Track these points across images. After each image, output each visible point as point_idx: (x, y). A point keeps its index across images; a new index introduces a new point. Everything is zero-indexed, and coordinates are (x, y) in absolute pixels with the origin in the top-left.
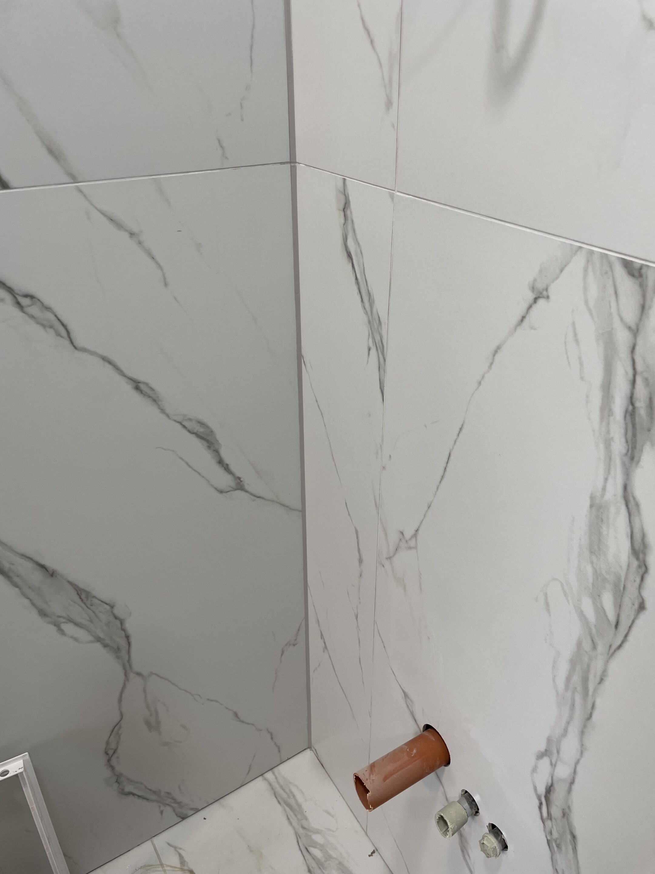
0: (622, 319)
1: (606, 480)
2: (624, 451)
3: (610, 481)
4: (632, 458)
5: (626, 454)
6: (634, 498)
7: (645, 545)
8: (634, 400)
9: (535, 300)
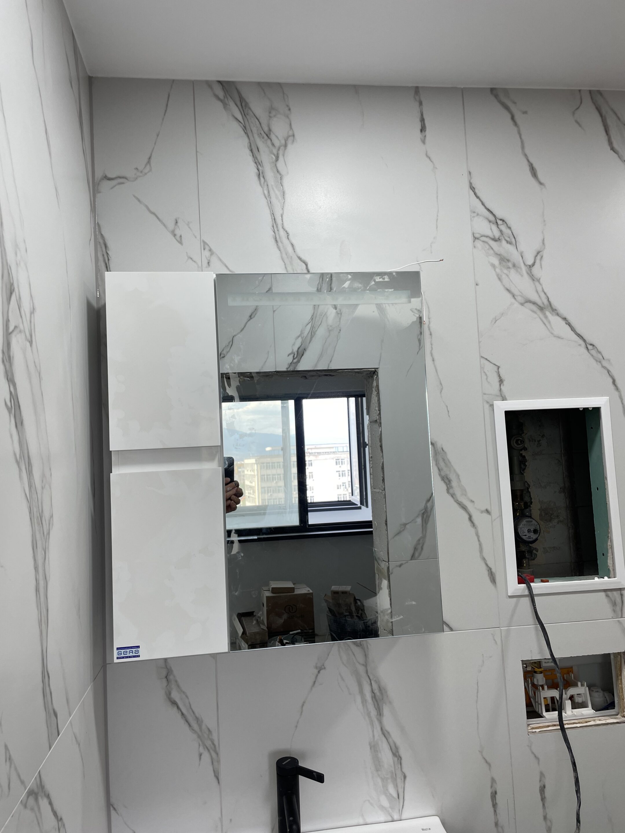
0: (359, 663)
1: (373, 731)
2: (376, 714)
3: (375, 731)
4: (380, 715)
5: (378, 715)
6: (386, 731)
7: (397, 748)
8: (373, 691)
9: (319, 672)
